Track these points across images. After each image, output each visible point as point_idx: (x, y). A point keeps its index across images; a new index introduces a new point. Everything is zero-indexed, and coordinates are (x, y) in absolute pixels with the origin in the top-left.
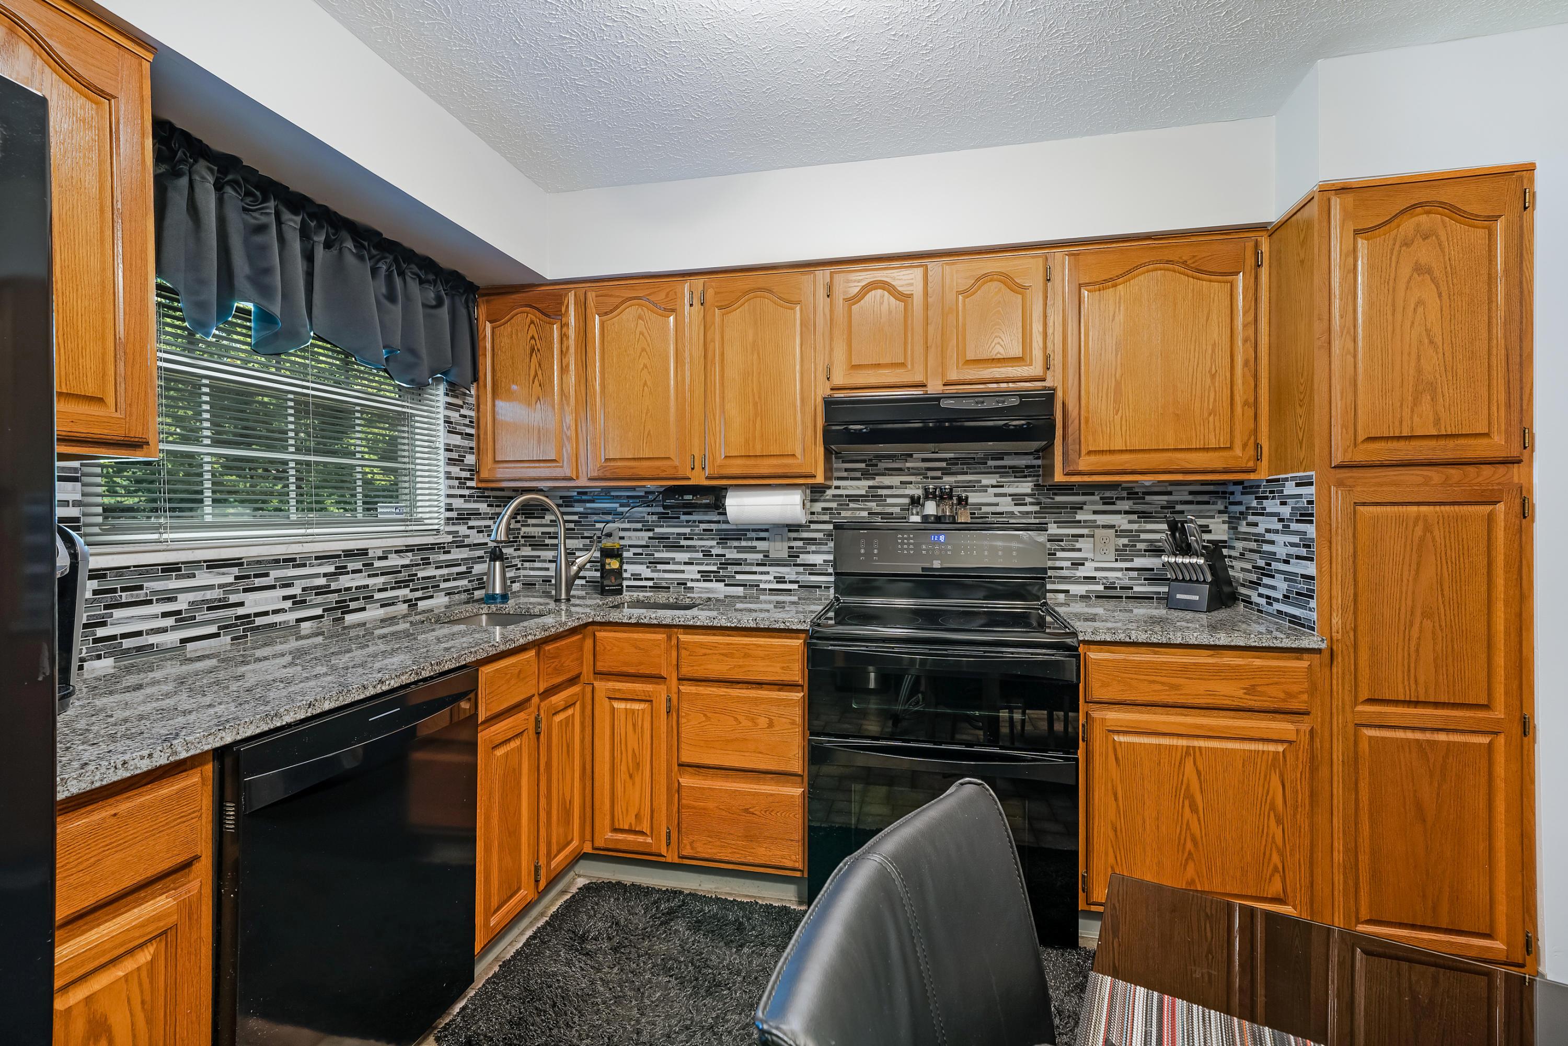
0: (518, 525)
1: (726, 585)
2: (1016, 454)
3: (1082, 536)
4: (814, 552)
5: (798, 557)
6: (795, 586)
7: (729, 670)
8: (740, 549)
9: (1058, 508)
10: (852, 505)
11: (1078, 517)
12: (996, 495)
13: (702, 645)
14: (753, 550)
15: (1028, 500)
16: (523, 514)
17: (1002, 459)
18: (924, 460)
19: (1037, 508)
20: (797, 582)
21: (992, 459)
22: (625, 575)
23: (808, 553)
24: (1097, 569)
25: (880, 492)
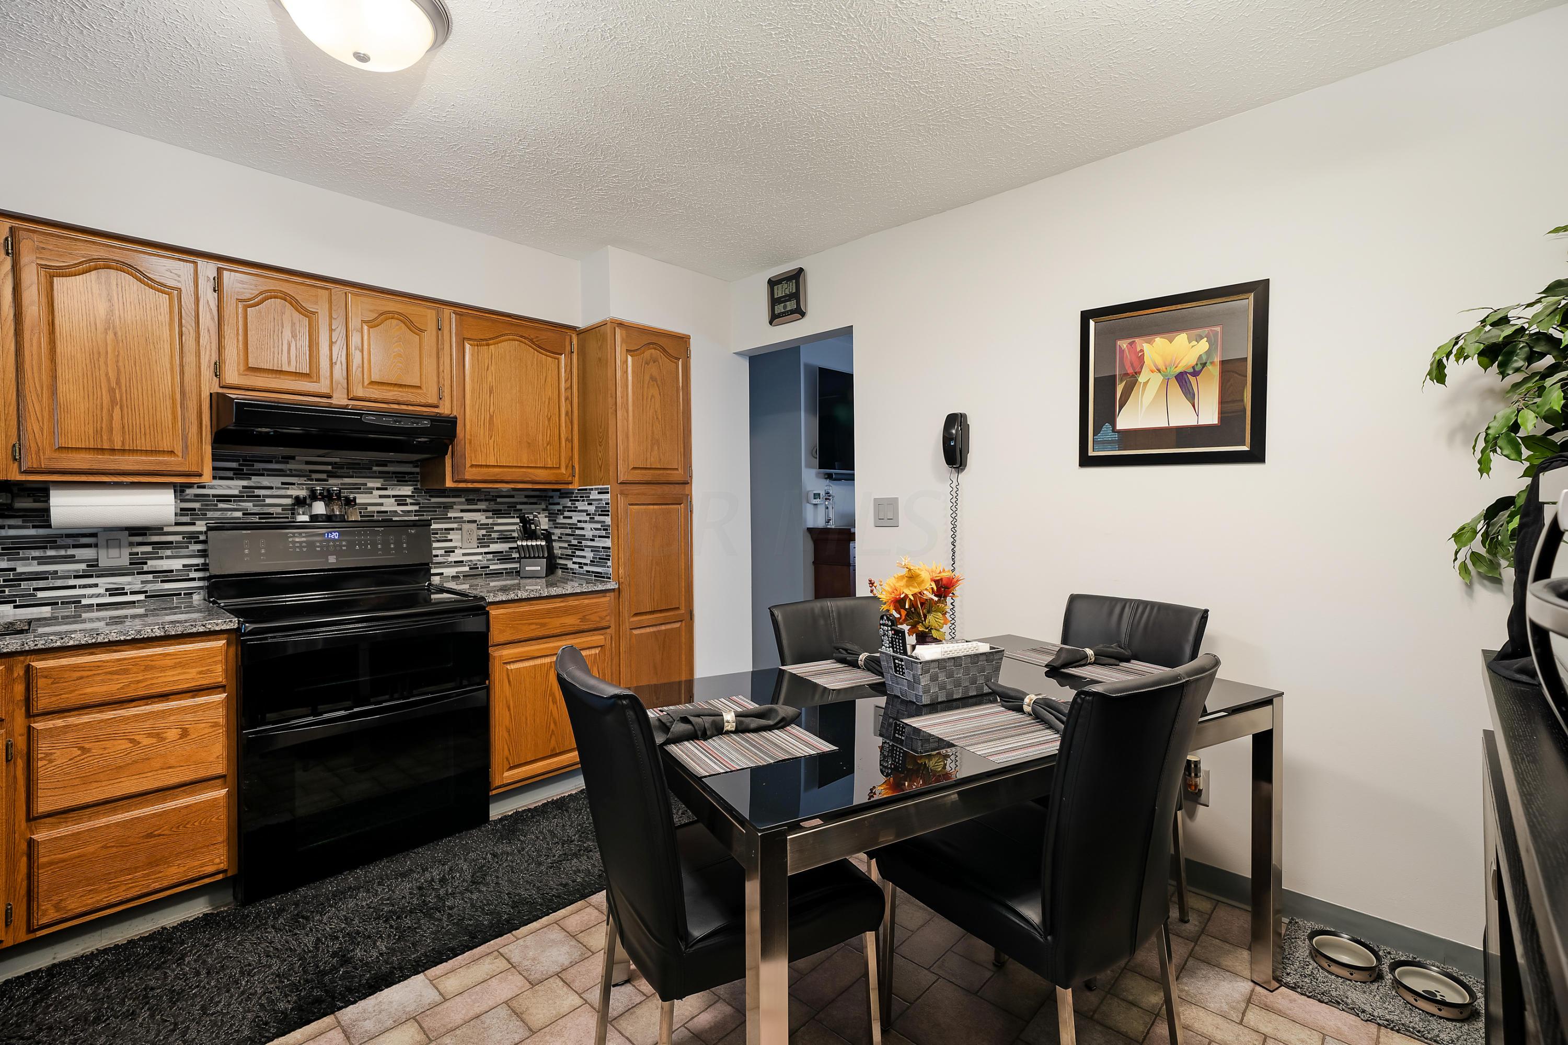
1: (15, 607)
2: (398, 462)
3: (453, 529)
4: (168, 557)
6: (141, 597)
7: (122, 688)
8: (42, 560)
9: (434, 507)
10: (221, 505)
11: (449, 515)
12: (381, 497)
14: (71, 559)
15: (409, 501)
17: (386, 466)
18: (308, 463)
19: (417, 508)
20: (146, 592)
21: (377, 465)
23: (162, 558)
24: (464, 555)
25: (257, 492)
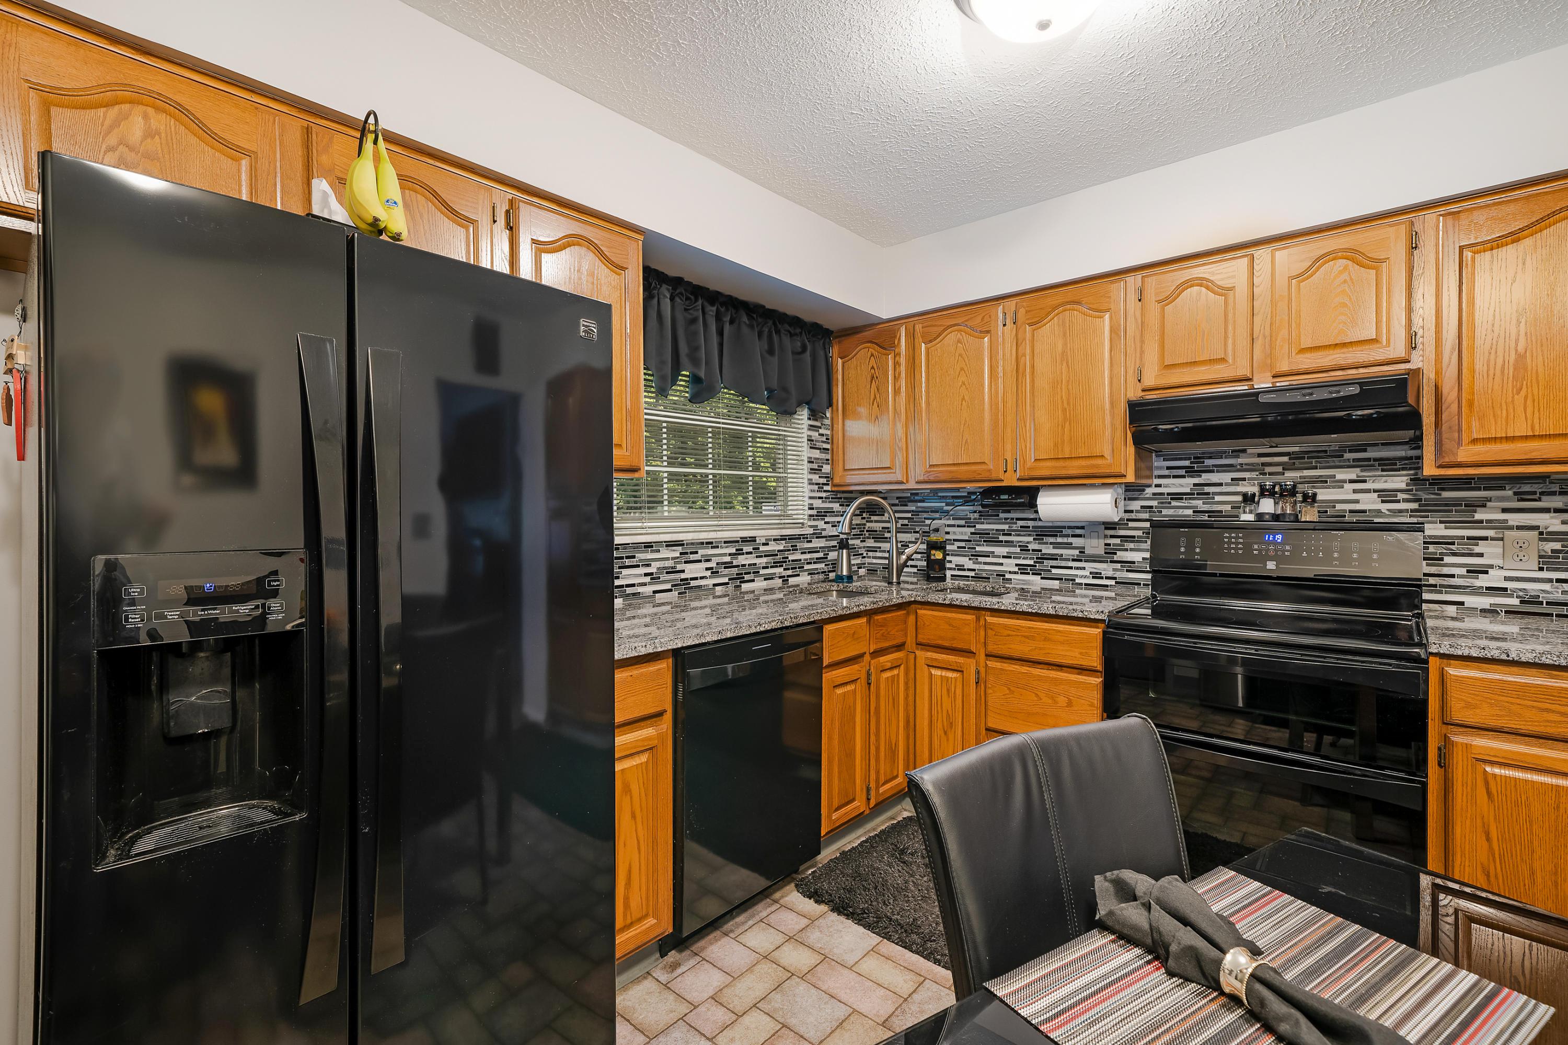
0: (864, 522)
1: (1042, 578)
2: (1382, 444)
3: (1486, 539)
4: (1131, 550)
5: (1115, 554)
6: (1113, 582)
7: (1031, 650)
8: (1056, 545)
9: (1446, 505)
10: (1174, 503)
11: (1478, 516)
12: (1355, 491)
13: (1006, 627)
14: (1069, 546)
15: (1401, 496)
16: (867, 512)
17: (1365, 451)
18: (1260, 455)
19: (1415, 506)
20: (1115, 578)
21: (1350, 451)
22: (948, 565)
23: (1126, 550)
24: (1507, 579)
25: (1207, 489)
